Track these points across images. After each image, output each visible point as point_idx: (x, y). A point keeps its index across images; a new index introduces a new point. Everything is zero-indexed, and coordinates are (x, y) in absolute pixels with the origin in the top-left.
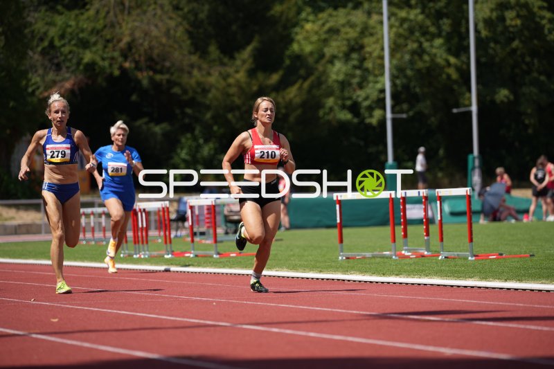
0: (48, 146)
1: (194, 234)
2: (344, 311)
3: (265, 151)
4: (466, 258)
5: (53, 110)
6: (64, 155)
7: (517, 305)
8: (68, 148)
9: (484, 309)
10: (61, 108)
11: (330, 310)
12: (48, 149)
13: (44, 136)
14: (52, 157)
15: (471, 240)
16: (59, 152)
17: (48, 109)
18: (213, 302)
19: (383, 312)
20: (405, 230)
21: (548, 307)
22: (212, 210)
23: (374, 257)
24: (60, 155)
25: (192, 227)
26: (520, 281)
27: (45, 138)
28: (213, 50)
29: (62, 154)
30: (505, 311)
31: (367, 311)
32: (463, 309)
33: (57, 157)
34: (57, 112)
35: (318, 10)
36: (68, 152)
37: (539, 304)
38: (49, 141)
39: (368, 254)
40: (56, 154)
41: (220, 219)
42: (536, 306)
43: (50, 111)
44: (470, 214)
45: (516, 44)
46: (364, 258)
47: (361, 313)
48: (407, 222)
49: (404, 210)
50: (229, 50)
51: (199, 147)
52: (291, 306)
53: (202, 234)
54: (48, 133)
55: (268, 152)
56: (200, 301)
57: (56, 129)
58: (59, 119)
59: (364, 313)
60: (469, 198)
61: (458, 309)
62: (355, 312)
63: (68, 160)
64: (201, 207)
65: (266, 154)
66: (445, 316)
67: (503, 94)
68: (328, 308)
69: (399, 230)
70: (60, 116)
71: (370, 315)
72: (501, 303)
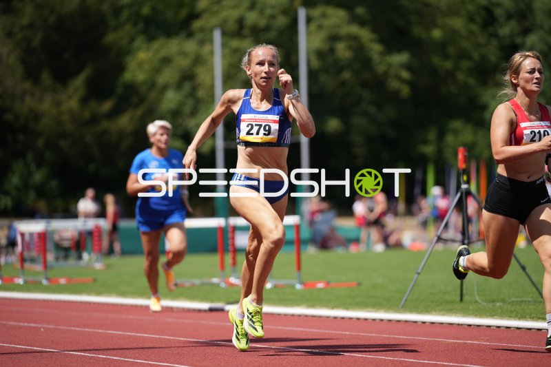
0: (243, 117)
1: (23, 260)
2: (171, 338)
3: (537, 131)
4: (293, 286)
5: (255, 60)
6: (269, 132)
7: (343, 333)
8: (275, 122)
9: (310, 337)
10: (269, 58)
11: (157, 336)
12: (244, 121)
13: (239, 99)
14: (248, 133)
15: (299, 268)
16: (261, 126)
17: (246, 59)
18: (40, 328)
19: (211, 339)
20: (234, 258)
21: (373, 335)
22: (43, 236)
23: (203, 284)
24: (262, 131)
25: (22, 254)
26: (347, 309)
27: (240, 103)
28: (46, 78)
29: (265, 129)
30: (331, 339)
31: (194, 338)
32: (290, 337)
33: (258, 133)
34: (261, 63)
35: (151, 38)
36: (275, 127)
37: (364, 332)
38: (246, 107)
39: (197, 282)
40: (256, 129)
41: (50, 246)
42: (362, 334)
43: (249, 62)
44: (299, 243)
45: (346, 75)
46: (193, 285)
47: (189, 339)
48: (236, 251)
49: (233, 238)
50: (62, 77)
51: (30, 174)
52: (119, 333)
53: (33, 260)
54: (246, 94)
55: (539, 132)
56: (29, 327)
57: (258, 91)
58: (264, 75)
59: (192, 340)
60: (297, 227)
61: (284, 336)
62: (182, 339)
63: (275, 141)
64: (31, 235)
65: (537, 135)
66: (271, 343)
67: (333, 124)
68: (156, 335)
69: (228, 258)
70: (267, 70)
71: (198, 342)
72: (327, 331)
